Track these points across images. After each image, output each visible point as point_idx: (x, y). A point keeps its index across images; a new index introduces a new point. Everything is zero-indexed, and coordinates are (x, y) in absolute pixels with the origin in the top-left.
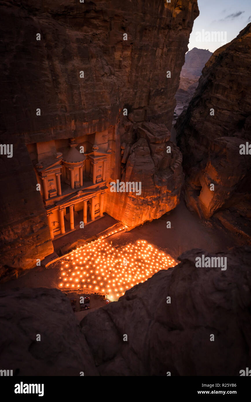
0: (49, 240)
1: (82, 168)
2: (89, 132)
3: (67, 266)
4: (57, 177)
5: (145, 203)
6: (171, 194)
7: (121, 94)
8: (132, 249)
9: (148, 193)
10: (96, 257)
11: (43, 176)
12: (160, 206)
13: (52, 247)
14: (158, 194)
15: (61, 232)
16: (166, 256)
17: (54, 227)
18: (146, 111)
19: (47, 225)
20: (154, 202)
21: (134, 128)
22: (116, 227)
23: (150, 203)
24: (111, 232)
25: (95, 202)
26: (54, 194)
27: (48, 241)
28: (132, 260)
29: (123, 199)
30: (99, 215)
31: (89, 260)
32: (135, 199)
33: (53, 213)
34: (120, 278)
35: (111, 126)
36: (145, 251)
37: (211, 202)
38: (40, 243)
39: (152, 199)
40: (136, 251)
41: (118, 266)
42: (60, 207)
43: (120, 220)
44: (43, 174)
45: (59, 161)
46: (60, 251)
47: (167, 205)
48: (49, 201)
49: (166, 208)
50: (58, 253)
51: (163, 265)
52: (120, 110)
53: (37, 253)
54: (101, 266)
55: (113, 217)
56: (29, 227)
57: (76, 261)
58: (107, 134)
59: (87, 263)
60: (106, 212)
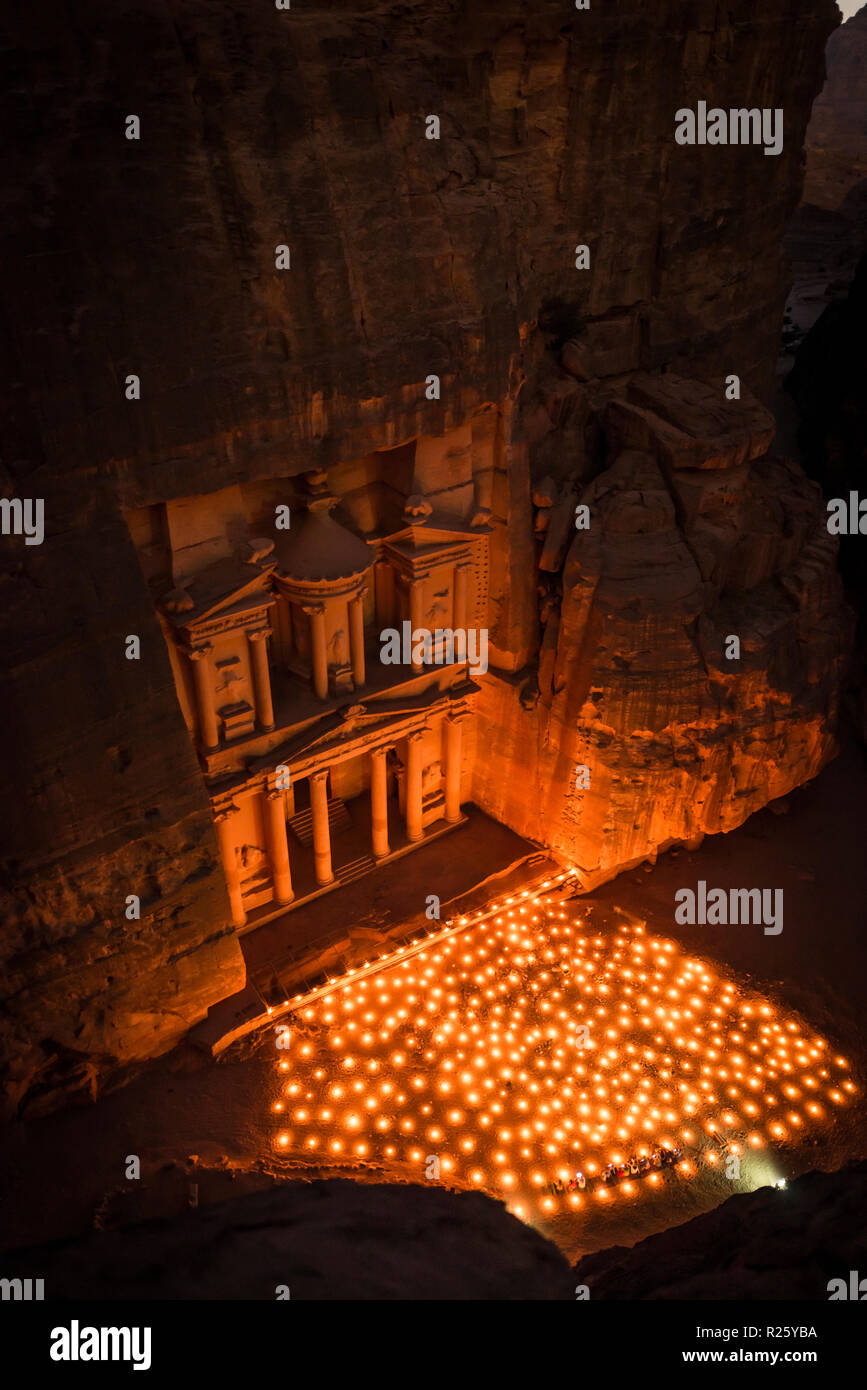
0: (227, 928)
1: (361, 599)
2: (388, 444)
3: (306, 1050)
4: (252, 647)
5: (662, 758)
6: (788, 711)
7: (527, 258)
8: (607, 982)
9: (675, 710)
10: (436, 1012)
11: (193, 644)
12: (735, 771)
13: (240, 961)
14: (723, 713)
15: (275, 894)
16: (780, 1019)
17: (243, 873)
18: (644, 322)
19: (215, 863)
20: (705, 752)
21: (594, 407)
22: (526, 876)
23: (688, 758)
24: (505, 896)
25: (422, 754)
26: (243, 722)
27: (220, 935)
28: (612, 1034)
29: (553, 741)
30: (442, 816)
31: (406, 1028)
32: (613, 737)
33: (238, 809)
34: (555, 1120)
35: (485, 404)
36: (673, 994)
38: (187, 946)
39: (692, 739)
40: (628, 991)
41: (541, 1064)
42: (270, 779)
43: (540, 839)
44: (194, 636)
45: (261, 577)
46: (274, 982)
47: (774, 764)
48: (222, 754)
49: (768, 778)
50: (267, 989)
51: (767, 1067)
52: (522, 332)
53: (177, 987)
54: (461, 1056)
55: (510, 827)
56: (143, 870)
57: (347, 1030)
58: (470, 442)
59: (397, 1042)
60: (476, 803)
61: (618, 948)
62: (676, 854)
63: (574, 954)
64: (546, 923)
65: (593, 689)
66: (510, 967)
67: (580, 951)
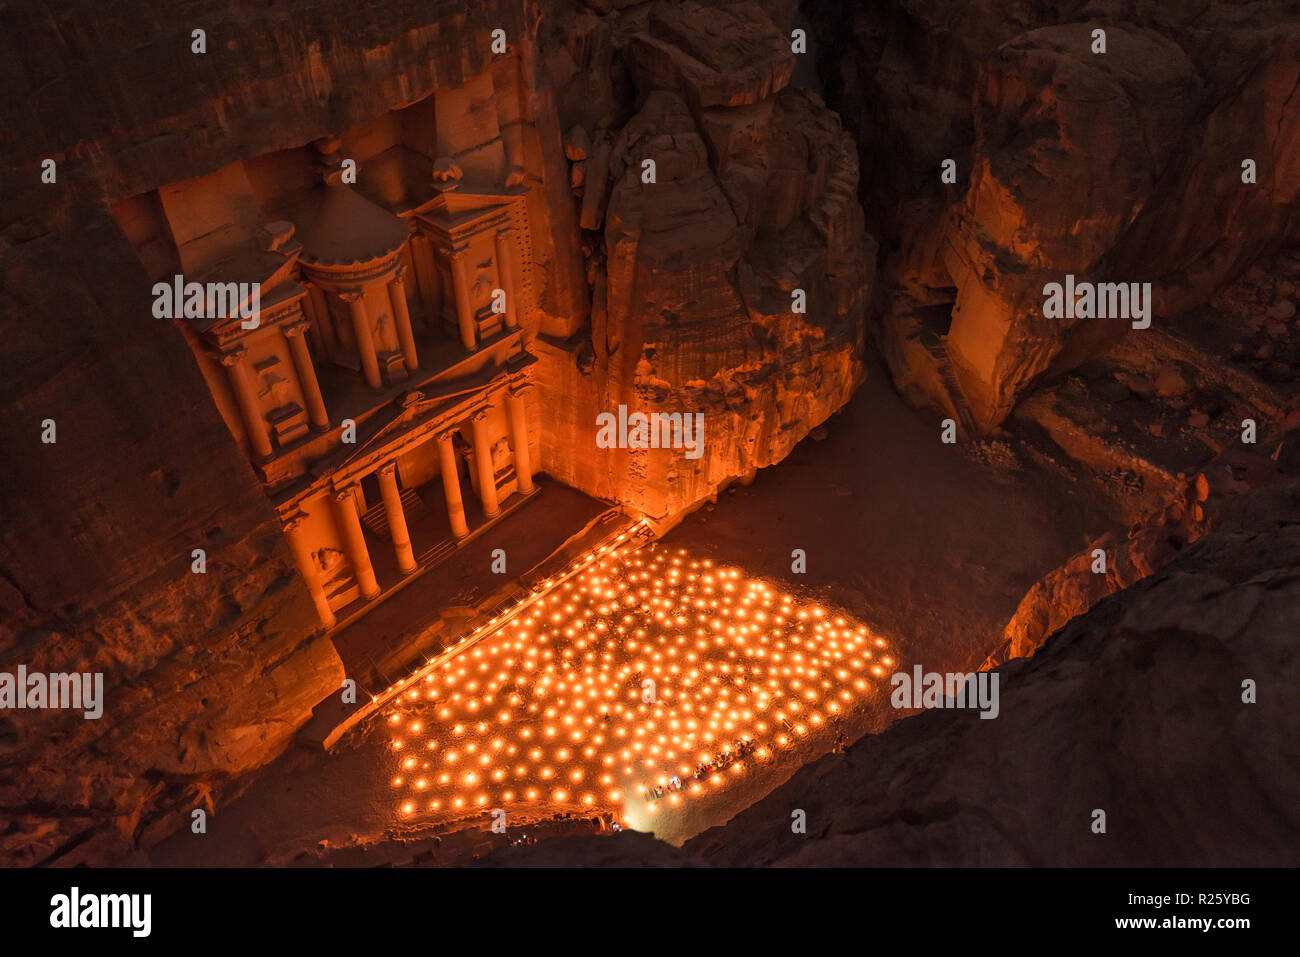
0: (317, 631)
1: (400, 279)
2: (404, 100)
3: (416, 727)
4: (290, 344)
5: (714, 404)
6: (822, 345)
8: (683, 614)
9: (723, 357)
10: (535, 669)
11: (223, 348)
12: (780, 406)
13: (336, 660)
14: (765, 354)
15: (361, 591)
16: (829, 618)
17: (324, 576)
19: (293, 572)
20: (752, 393)
21: (615, 43)
22: (603, 533)
24: (584, 555)
25: (489, 432)
26: (295, 425)
27: (310, 640)
28: (692, 657)
30: (515, 490)
31: (508, 688)
32: (668, 390)
33: (308, 515)
34: (650, 739)
36: (741, 613)
37: (1002, 353)
38: (279, 655)
39: (740, 382)
40: (702, 618)
41: (633, 694)
42: (335, 480)
43: (611, 497)
44: (222, 340)
45: (286, 264)
46: (374, 673)
47: (812, 395)
48: (278, 461)
49: (808, 409)
50: (370, 680)
51: (822, 659)
53: (276, 695)
54: (561, 702)
55: (582, 489)
56: (216, 591)
57: (453, 701)
58: (490, 91)
59: (501, 701)
60: (547, 472)
61: (690, 583)
62: (733, 491)
63: (652, 595)
64: (624, 572)
65: (647, 346)
66: (597, 617)
67: (658, 591)
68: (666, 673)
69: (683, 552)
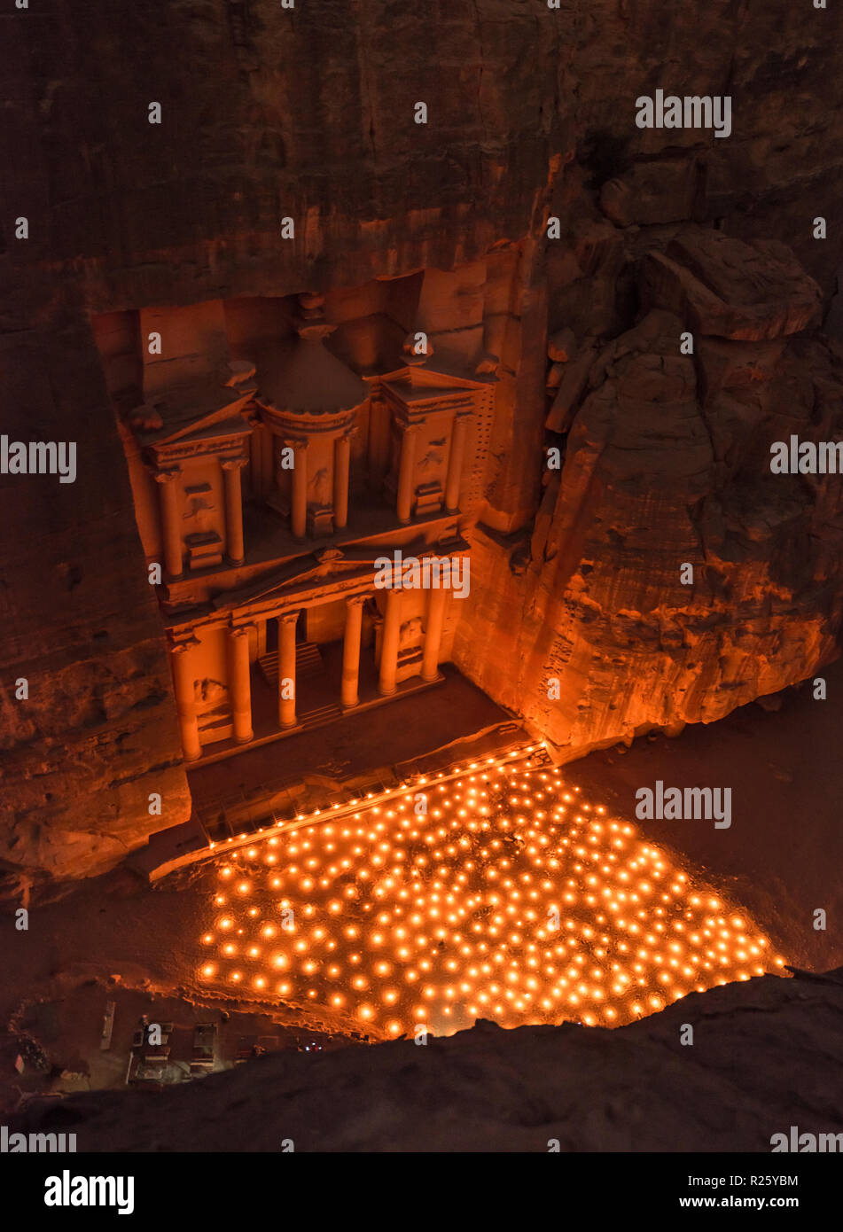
0: (174, 760)
1: (347, 438)
2: (388, 273)
3: (244, 888)
4: (225, 476)
5: (646, 640)
6: (787, 607)
7: (571, 81)
8: (558, 857)
10: (381, 865)
11: (160, 465)
12: (723, 662)
13: (186, 794)
14: (716, 602)
15: (233, 731)
16: (725, 914)
17: (202, 706)
18: (701, 168)
19: (170, 693)
20: (693, 640)
21: (628, 257)
22: (495, 743)
24: (469, 761)
25: (402, 608)
26: (209, 553)
27: (166, 765)
28: (554, 908)
29: (539, 610)
30: (418, 673)
31: (348, 878)
32: (598, 613)
33: (199, 642)
34: (481, 983)
35: (503, 242)
36: (624, 876)
38: (132, 772)
39: (681, 624)
40: (578, 868)
41: (478, 928)
42: (235, 615)
43: (514, 708)
44: (161, 457)
45: (239, 402)
46: (222, 818)
47: (765, 659)
48: (185, 583)
49: (758, 673)
50: (214, 823)
51: (704, 958)
52: (554, 164)
53: (118, 811)
54: (398, 911)
55: (486, 692)
56: (89, 692)
57: (288, 873)
58: (483, 280)
59: (336, 890)
60: (456, 663)
61: (575, 825)
62: (653, 739)
63: (529, 826)
64: (507, 792)
65: (584, 561)
66: (463, 831)
67: (537, 824)
68: (520, 916)
69: (577, 789)
